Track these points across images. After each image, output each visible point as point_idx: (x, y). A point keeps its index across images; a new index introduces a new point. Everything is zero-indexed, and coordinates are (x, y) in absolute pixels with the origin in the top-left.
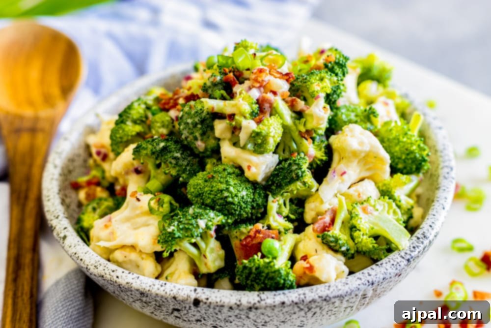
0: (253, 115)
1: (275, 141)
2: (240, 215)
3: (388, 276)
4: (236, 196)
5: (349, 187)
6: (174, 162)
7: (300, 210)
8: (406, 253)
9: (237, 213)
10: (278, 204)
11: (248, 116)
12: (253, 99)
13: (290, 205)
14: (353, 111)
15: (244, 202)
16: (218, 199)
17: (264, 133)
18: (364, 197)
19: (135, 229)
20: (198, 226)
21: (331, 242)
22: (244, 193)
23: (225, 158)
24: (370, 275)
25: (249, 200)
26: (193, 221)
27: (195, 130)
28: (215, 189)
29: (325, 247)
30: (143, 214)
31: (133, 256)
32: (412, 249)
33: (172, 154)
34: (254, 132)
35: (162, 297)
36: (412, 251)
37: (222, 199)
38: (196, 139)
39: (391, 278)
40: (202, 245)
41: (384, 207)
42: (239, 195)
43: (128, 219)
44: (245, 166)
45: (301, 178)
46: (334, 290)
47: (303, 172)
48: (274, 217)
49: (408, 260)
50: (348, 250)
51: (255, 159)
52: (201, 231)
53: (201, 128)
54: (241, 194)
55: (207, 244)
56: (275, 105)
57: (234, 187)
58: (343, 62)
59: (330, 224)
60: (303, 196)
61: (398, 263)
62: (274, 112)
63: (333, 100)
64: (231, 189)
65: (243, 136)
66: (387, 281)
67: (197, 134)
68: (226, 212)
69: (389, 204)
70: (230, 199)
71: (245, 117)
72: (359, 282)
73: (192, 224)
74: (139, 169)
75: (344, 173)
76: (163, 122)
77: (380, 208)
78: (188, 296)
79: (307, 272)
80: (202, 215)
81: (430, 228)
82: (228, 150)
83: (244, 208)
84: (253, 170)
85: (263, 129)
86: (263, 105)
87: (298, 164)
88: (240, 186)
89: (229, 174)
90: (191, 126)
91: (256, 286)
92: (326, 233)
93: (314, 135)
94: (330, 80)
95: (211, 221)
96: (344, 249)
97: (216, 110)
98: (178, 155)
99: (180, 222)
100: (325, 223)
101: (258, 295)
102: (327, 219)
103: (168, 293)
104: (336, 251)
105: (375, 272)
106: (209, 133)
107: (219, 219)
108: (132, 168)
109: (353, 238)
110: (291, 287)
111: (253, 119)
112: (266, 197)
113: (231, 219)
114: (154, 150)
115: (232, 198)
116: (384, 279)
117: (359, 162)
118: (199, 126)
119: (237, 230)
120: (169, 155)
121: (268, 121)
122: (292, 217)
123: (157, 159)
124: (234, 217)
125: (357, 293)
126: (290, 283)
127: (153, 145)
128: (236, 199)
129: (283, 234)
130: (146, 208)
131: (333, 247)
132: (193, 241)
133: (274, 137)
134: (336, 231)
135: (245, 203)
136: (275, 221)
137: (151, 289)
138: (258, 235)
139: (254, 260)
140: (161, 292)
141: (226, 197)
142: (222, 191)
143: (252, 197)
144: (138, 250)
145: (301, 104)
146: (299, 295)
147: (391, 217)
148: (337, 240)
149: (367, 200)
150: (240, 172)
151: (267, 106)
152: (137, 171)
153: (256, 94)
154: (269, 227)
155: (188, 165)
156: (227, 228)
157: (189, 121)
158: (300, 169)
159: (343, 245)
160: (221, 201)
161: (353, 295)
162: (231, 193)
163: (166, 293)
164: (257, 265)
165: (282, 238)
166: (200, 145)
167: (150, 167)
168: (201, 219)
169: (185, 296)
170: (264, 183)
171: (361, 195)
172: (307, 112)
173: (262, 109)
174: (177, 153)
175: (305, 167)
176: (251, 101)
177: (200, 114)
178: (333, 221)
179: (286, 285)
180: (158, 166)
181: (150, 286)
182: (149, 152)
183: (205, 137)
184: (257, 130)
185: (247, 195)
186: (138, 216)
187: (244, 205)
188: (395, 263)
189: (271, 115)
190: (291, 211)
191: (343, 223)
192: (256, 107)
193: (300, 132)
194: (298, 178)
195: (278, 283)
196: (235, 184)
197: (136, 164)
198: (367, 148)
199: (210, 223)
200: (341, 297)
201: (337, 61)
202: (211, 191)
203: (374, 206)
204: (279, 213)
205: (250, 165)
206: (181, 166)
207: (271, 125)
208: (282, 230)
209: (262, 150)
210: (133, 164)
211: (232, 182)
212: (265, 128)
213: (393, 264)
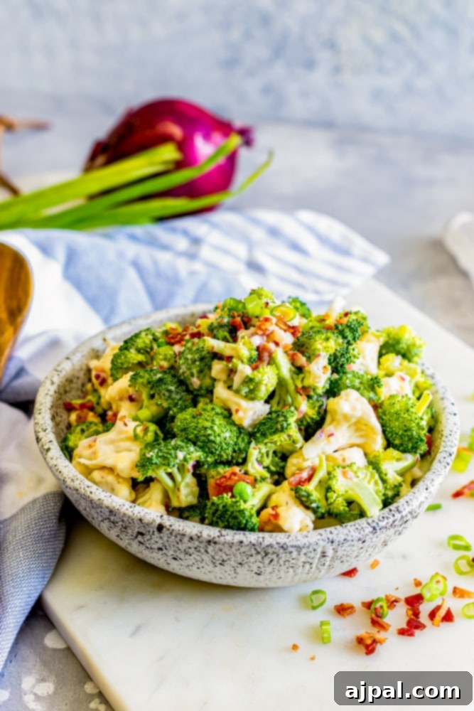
0: (251, 361)
1: (267, 390)
2: (220, 456)
3: (349, 538)
4: (219, 435)
5: (336, 451)
6: (167, 394)
7: (282, 464)
8: (373, 521)
9: (218, 452)
10: (260, 452)
11: (245, 360)
12: (252, 345)
13: (273, 457)
14: (359, 378)
15: (226, 444)
16: (201, 436)
17: (257, 380)
18: (348, 462)
19: (118, 452)
20: (176, 457)
21: (303, 496)
22: (227, 435)
23: (217, 398)
24: (331, 533)
25: (231, 442)
26: (173, 452)
27: (193, 366)
28: (200, 426)
29: (298, 502)
30: (128, 439)
31: (110, 478)
32: (381, 518)
33: (166, 386)
34: (247, 377)
35: (129, 517)
36: (380, 520)
37: (204, 436)
38: (192, 375)
39: (352, 541)
40: (178, 477)
41: (366, 475)
42: (222, 435)
43: (112, 442)
44: (233, 409)
45: (285, 430)
46: (293, 540)
47: (288, 425)
48: (253, 464)
49: (374, 528)
50: (318, 507)
51: (245, 404)
52: (178, 461)
53: (198, 366)
54: (224, 435)
55: (183, 478)
56: (274, 355)
57: (218, 427)
58: (355, 326)
59: (306, 480)
60: (288, 451)
61: (362, 528)
62: (272, 362)
63: (341, 363)
64: (216, 428)
65: (237, 380)
66: (348, 543)
67: (195, 371)
68: (207, 450)
69: (372, 474)
70: (212, 438)
71: (242, 362)
72: (319, 537)
73: (170, 454)
74: (134, 397)
75: (331, 435)
76: (165, 355)
77: (361, 475)
78: (154, 521)
79: (272, 519)
80: (182, 447)
81: (405, 504)
82: (221, 391)
83: (225, 449)
84: (241, 414)
85: (257, 376)
86: (263, 353)
87: (285, 417)
88: (225, 427)
89: (217, 414)
90: (190, 362)
91: (220, 523)
92: (300, 486)
93: (312, 393)
94: (335, 341)
95: (189, 454)
96: (314, 505)
97: (216, 350)
98: (172, 388)
99: (160, 450)
100: (301, 478)
101: (220, 531)
102: (305, 475)
103: (136, 514)
104: (307, 508)
105: (338, 532)
106: (206, 371)
107: (196, 454)
108: (126, 395)
109: (327, 499)
110: (252, 530)
111: (250, 365)
112: (249, 443)
113: (211, 458)
114: (150, 380)
115: (215, 437)
116: (345, 540)
117: (349, 427)
118: (198, 363)
119: (215, 470)
120: (164, 387)
121: (263, 368)
122: (273, 468)
123: (151, 389)
124: (214, 456)
125: (315, 547)
126: (252, 526)
127: (150, 375)
128: (218, 440)
129: (258, 482)
130: (131, 433)
131: (304, 502)
132: (169, 470)
133: (266, 385)
134: (311, 487)
135: (228, 444)
136: (254, 468)
137: (120, 508)
138: (233, 477)
139: (223, 498)
140: (129, 513)
141: (209, 435)
142: (205, 428)
143: (235, 440)
144: (116, 473)
145: (302, 360)
146: (259, 538)
147: (371, 487)
148: (309, 495)
149: (350, 466)
150: (228, 414)
151: (266, 355)
152: (131, 399)
153: (257, 341)
154: (246, 473)
155: (180, 399)
156: (206, 466)
157: (189, 356)
158: (286, 420)
159: (314, 501)
160: (203, 438)
161: (311, 549)
162: (214, 431)
163: (134, 514)
164: (224, 504)
165: (257, 486)
166: (196, 382)
167: (145, 396)
168: (180, 451)
169: (151, 520)
170: (250, 430)
171: (346, 460)
172: (307, 369)
173: (261, 357)
174: (172, 386)
175: (292, 420)
176: (251, 347)
177: (201, 351)
178: (310, 479)
179: (248, 526)
180: (152, 397)
181: (120, 506)
182: (145, 381)
183: (201, 375)
184: (251, 376)
185: (230, 437)
186: (122, 440)
187: (225, 446)
188: (360, 528)
189: (269, 364)
190: (273, 462)
191: (320, 482)
192: (255, 353)
193: (296, 387)
194: (282, 430)
195: (240, 523)
196: (220, 424)
197: (131, 391)
198: (358, 414)
199: (188, 456)
200: (299, 548)
201: (349, 324)
202: (196, 427)
203: (356, 473)
204: (260, 462)
205: (239, 408)
206: (173, 399)
207: (265, 373)
208: (259, 478)
209: (253, 396)
210: (128, 391)
211: (217, 422)
212: (260, 375)
213: (357, 529)
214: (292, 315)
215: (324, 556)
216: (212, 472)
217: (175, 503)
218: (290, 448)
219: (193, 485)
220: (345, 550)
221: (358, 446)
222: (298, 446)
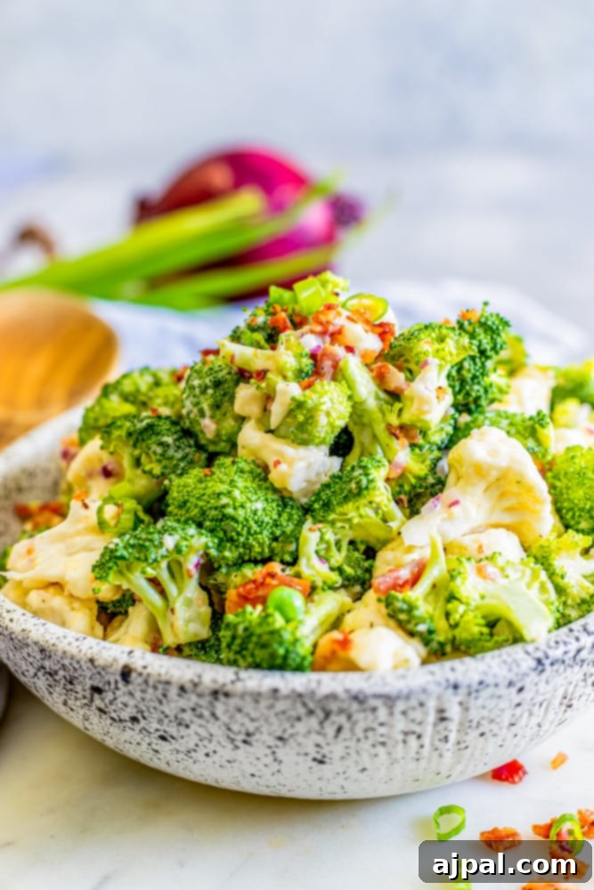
0: (300, 374)
1: (331, 425)
2: (250, 548)
3: (490, 680)
4: (242, 506)
5: (464, 535)
6: (159, 450)
7: (366, 564)
8: (537, 649)
9: (242, 539)
10: (322, 539)
11: (290, 374)
12: (303, 348)
13: (348, 550)
14: (507, 418)
15: (256, 522)
16: (210, 508)
17: (310, 404)
18: (488, 553)
19: (70, 555)
20: (161, 544)
21: (402, 611)
22: (259, 505)
23: (243, 447)
24: (453, 669)
25: (267, 519)
26: (156, 536)
27: (202, 398)
28: (209, 491)
29: (392, 623)
30: (89, 530)
31: (57, 602)
32: (552, 644)
33: (159, 437)
34: (293, 399)
35: (72, 658)
36: (550, 648)
37: (216, 508)
38: (202, 414)
39: (496, 685)
40: (171, 589)
41: (523, 573)
42: (248, 505)
43: (62, 538)
44: (271, 462)
45: (365, 492)
46: (376, 683)
47: (370, 481)
48: (309, 559)
49: (539, 661)
50: (430, 632)
51: (289, 450)
52: (163, 551)
53: (212, 395)
54: (252, 505)
55: (180, 590)
56: (341, 364)
57: (242, 492)
58: (493, 323)
59: (406, 583)
60: (378, 540)
61: (515, 661)
62: (339, 377)
63: (474, 394)
64: (236, 493)
65: (277, 411)
66: (490, 690)
67: (205, 406)
68: (221, 534)
69: (534, 572)
70: (229, 511)
71: (285, 377)
72: (429, 678)
73: (151, 541)
74: (110, 467)
75: (455, 503)
76: (166, 397)
77: (513, 575)
78: (115, 660)
79: (337, 647)
80: (174, 529)
82: (251, 436)
83: (256, 533)
84: (283, 467)
85: (311, 398)
86: (322, 361)
87: (364, 468)
88: (256, 493)
89: (242, 471)
90: (197, 391)
91: (241, 662)
92: (393, 592)
93: (420, 441)
94: (457, 342)
95: (186, 539)
96: (422, 628)
97: (239, 362)
98: (169, 440)
99: (135, 537)
100: (398, 578)
101: (236, 674)
102: (405, 574)
103: (83, 652)
104: (412, 634)
105: (466, 669)
106: (226, 405)
107: (199, 542)
108: (98, 467)
109: (447, 615)
110: (299, 668)
111: (299, 382)
112: (300, 523)
113: (230, 550)
114: (132, 429)
115: (235, 508)
116: (481, 683)
117: (486, 490)
118: (210, 391)
119: (239, 573)
120: (154, 438)
121: (322, 386)
122: (349, 570)
123: (135, 446)
124: (237, 547)
125: (423, 698)
126: (298, 660)
127: (133, 422)
128: (241, 512)
129: (319, 591)
130: (94, 519)
131: (403, 620)
132: (151, 572)
133: (328, 414)
134: (417, 595)
135: (260, 523)
136: (312, 567)
137: (57, 642)
138: (269, 580)
139: (244, 612)
140: (73, 650)
141: (224, 506)
142: (219, 495)
143: (275, 517)
144: (66, 593)
145: (397, 378)
147: (534, 593)
148: (411, 609)
149: (491, 558)
150: (261, 473)
151: (327, 364)
152: (107, 473)
153: (311, 342)
154: (298, 575)
155: (183, 459)
156: (224, 570)
157: (196, 382)
158: (367, 475)
159: (422, 621)
160: (213, 513)
161: (414, 702)
162: (234, 500)
163: (80, 651)
164: (247, 624)
165: (316, 597)
166: (208, 427)
167: (127, 462)
168: (170, 534)
169: (110, 659)
170: (304, 501)
171: (484, 548)
172: (407, 393)
173: (317, 367)
174: (168, 436)
175: (379, 474)
176: (299, 351)
177: (216, 372)
178: (414, 580)
179: (290, 662)
180: (137, 463)
181: (58, 638)
182: (123, 433)
183: (218, 414)
184: (301, 399)
185: (264, 510)
186: (78, 533)
187: (255, 528)
188: (509, 660)
189: (334, 378)
190: (348, 559)
191: (434, 586)
192: (307, 363)
193: (389, 427)
194: (359, 492)
195: (273, 656)
196: (246, 487)
197: (106, 458)
198: (502, 462)
199: (184, 543)
200: (389, 700)
201: (483, 320)
202: (204, 495)
203: (502, 570)
204: (324, 559)
205: (281, 460)
206: (171, 458)
207: (326, 393)
208: (319, 583)
209: (305, 436)
210: (101, 460)
211: (241, 483)
212: (314, 397)
213: (505, 662)
214: (381, 311)
215: (443, 719)
216: (236, 579)
217: (169, 640)
218: (381, 534)
219: (200, 602)
220: (484, 707)
221: (508, 528)
222: (394, 525)
